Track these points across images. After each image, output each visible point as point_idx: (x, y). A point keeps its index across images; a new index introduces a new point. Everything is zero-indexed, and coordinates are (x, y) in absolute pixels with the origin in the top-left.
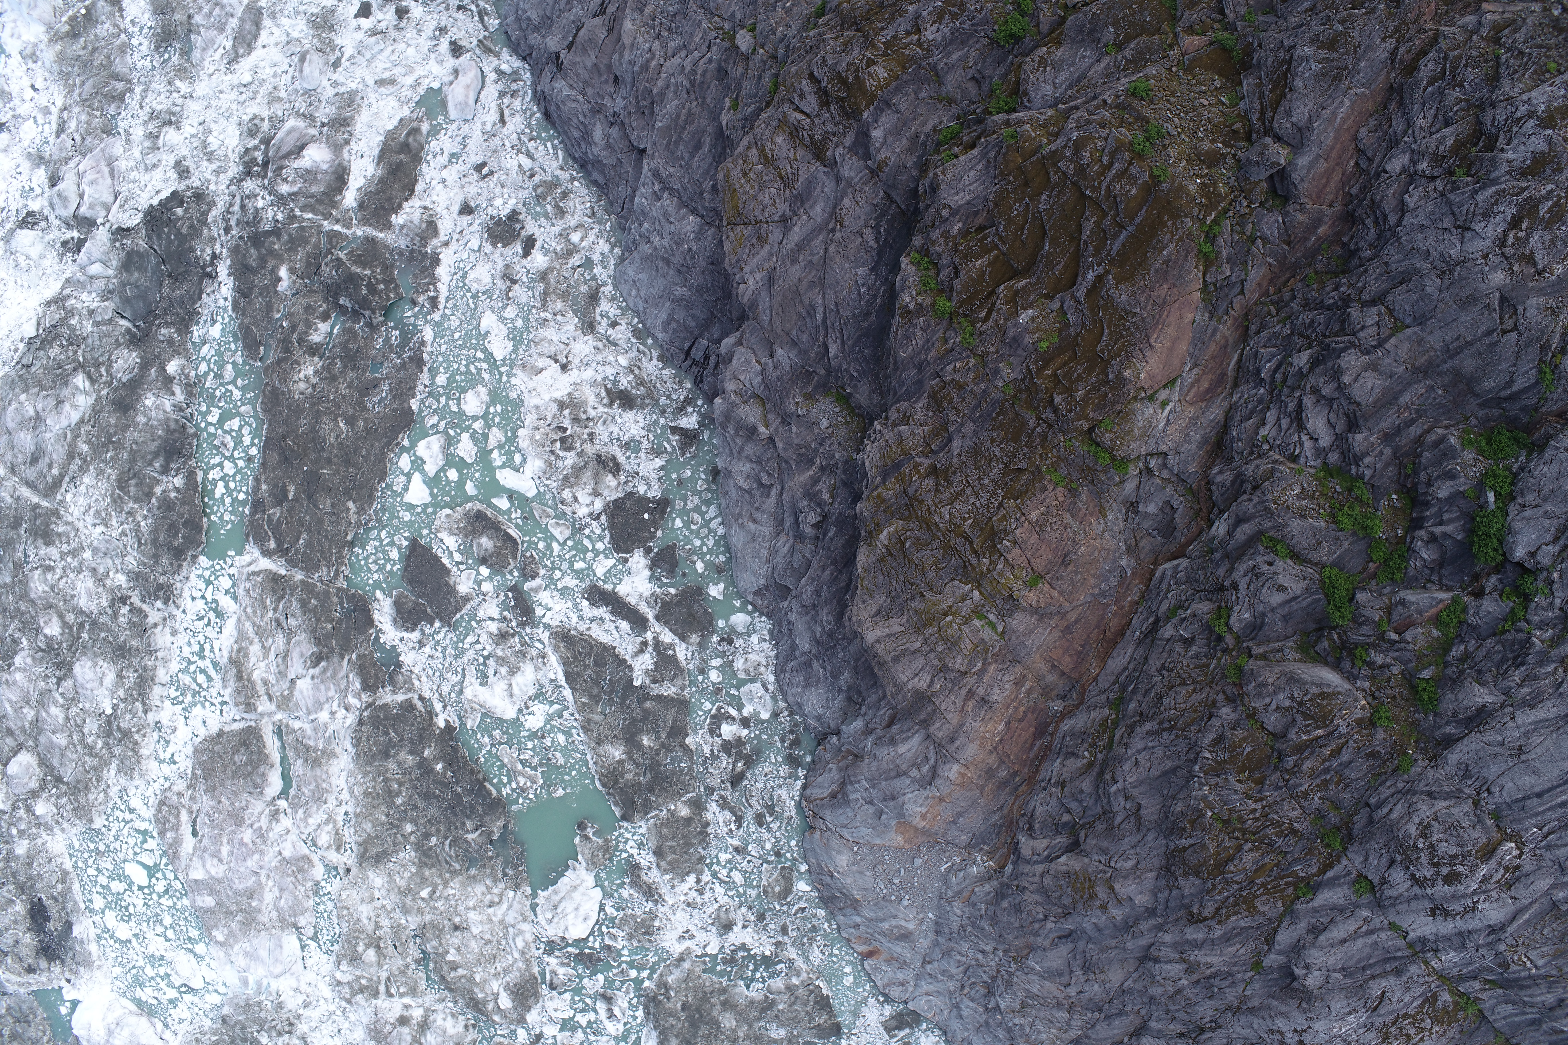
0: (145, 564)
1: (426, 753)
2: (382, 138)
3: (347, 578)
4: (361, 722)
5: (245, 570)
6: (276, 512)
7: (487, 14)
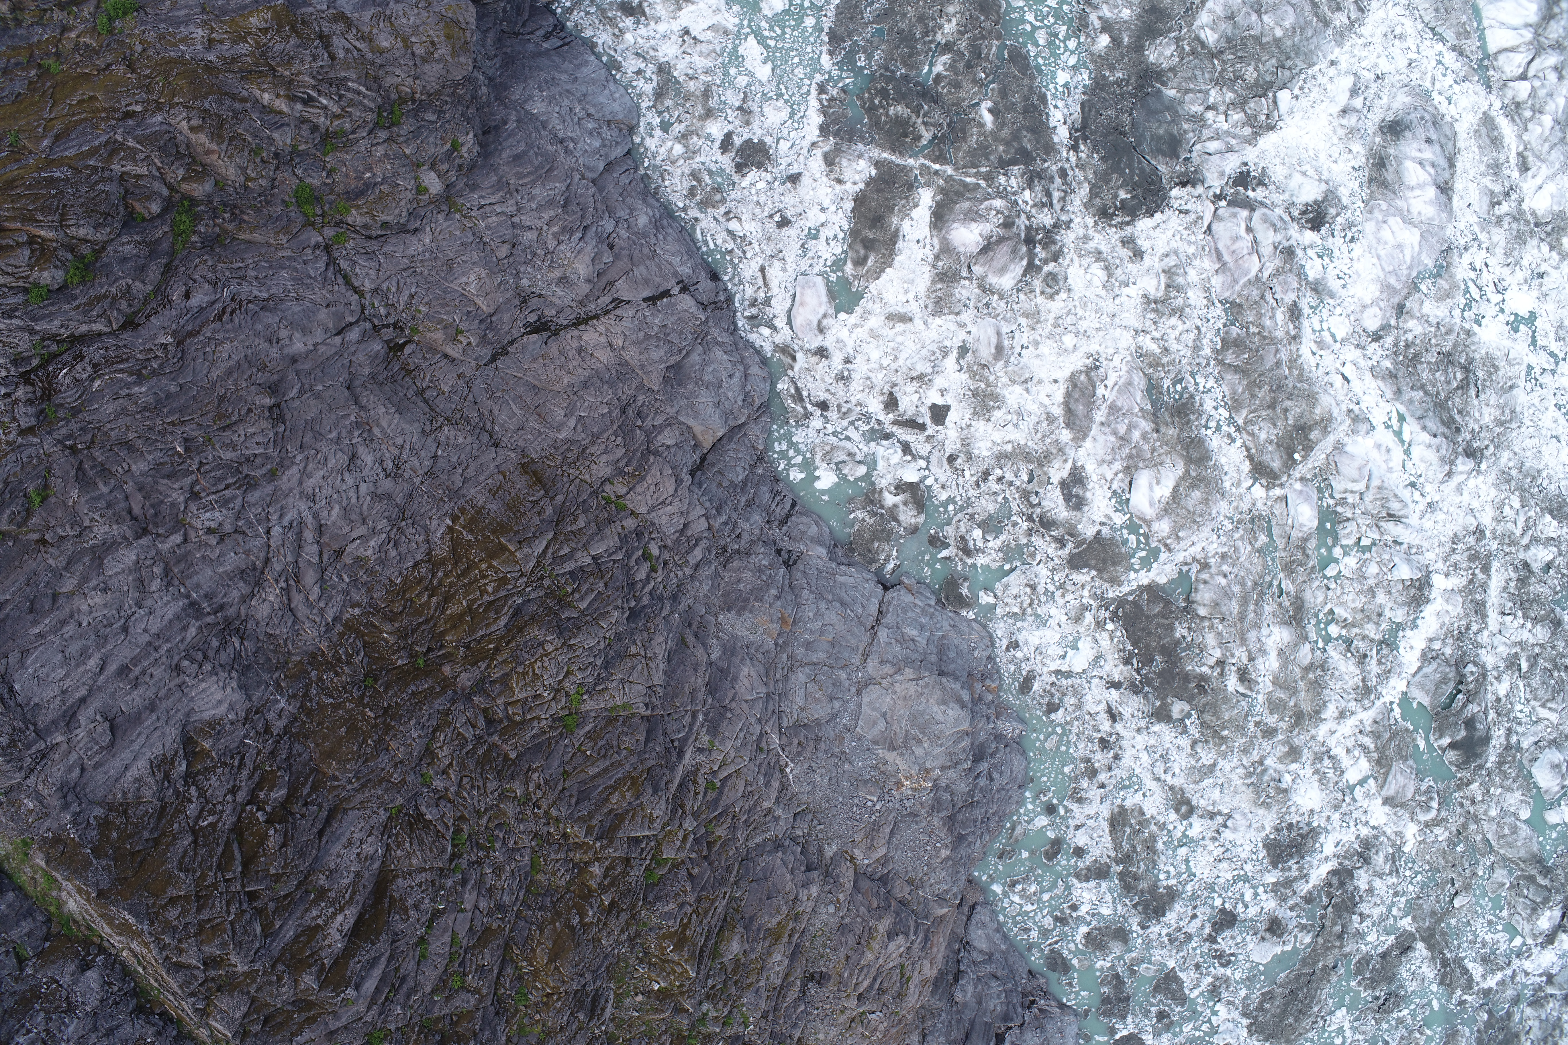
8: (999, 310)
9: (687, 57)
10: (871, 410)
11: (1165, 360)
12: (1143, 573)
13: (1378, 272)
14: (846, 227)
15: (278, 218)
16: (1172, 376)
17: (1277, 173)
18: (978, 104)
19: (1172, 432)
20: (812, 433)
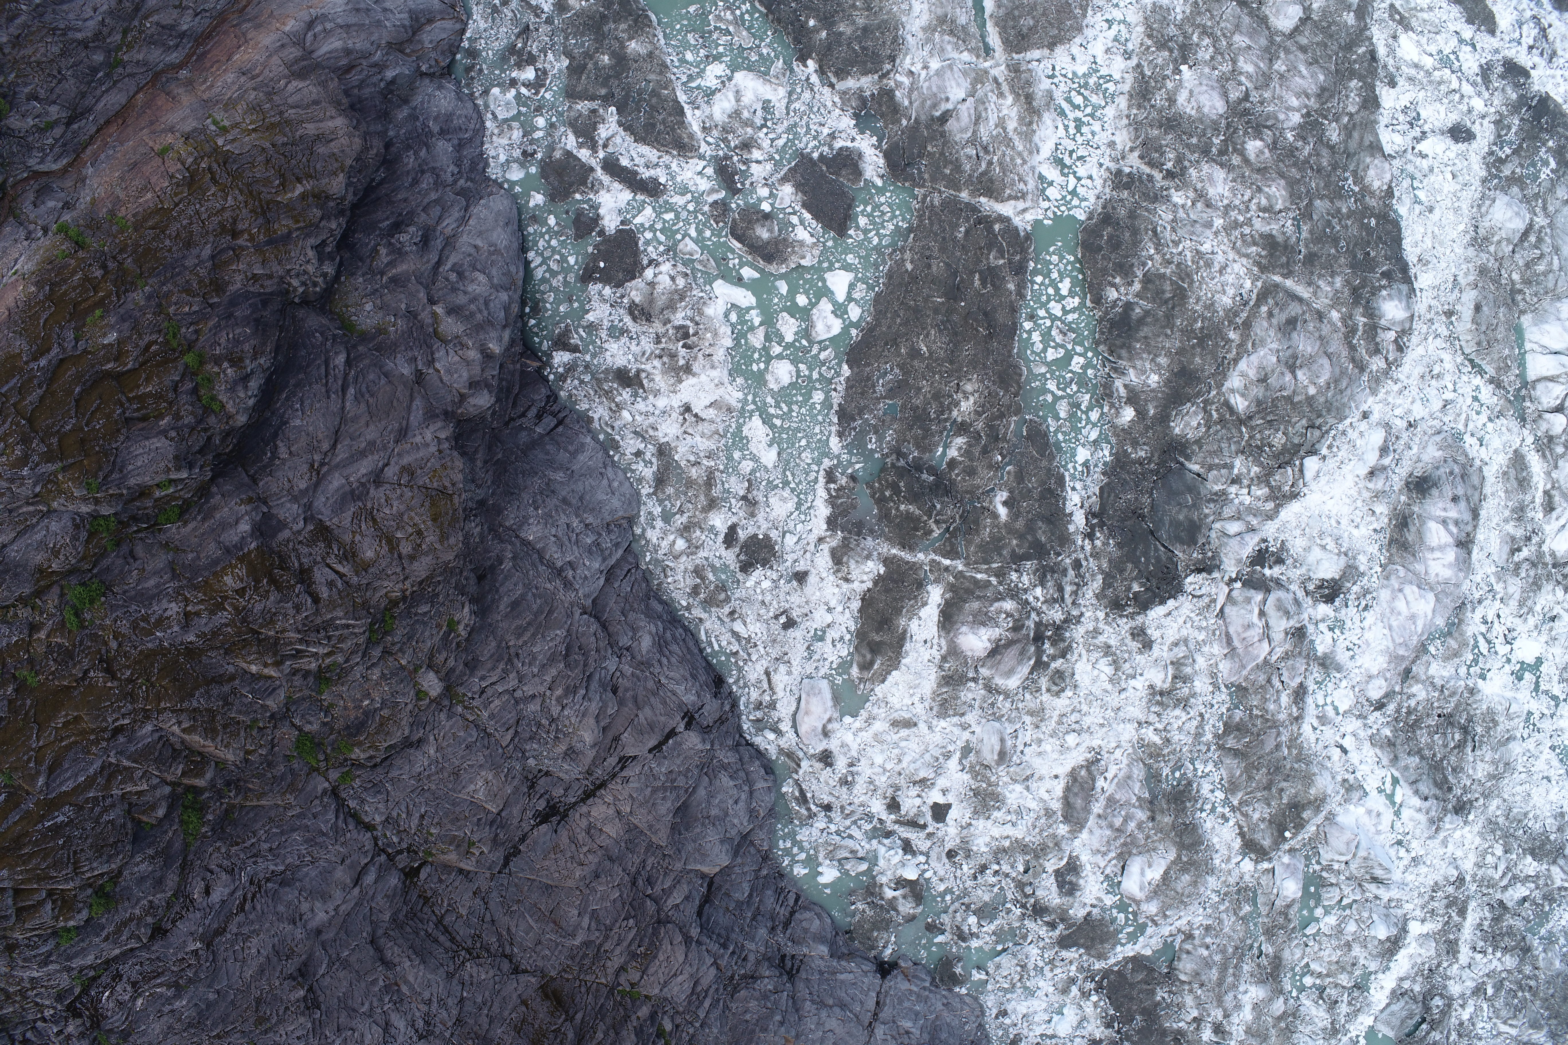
0: (1147, 210)
1: (824, 34)
2: (903, 661)
3: (915, 197)
4: (892, 59)
5: (1028, 204)
6: (996, 261)
7: (796, 799)
8: (1004, 711)
9: (689, 437)
10: (874, 810)
11: (1166, 751)
12: (1129, 946)
13: (1388, 643)
14: (853, 628)
15: (283, 777)
16: (1171, 764)
17: (1297, 545)
18: (993, 490)
19: (1167, 820)
20: (815, 832)
